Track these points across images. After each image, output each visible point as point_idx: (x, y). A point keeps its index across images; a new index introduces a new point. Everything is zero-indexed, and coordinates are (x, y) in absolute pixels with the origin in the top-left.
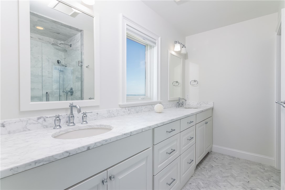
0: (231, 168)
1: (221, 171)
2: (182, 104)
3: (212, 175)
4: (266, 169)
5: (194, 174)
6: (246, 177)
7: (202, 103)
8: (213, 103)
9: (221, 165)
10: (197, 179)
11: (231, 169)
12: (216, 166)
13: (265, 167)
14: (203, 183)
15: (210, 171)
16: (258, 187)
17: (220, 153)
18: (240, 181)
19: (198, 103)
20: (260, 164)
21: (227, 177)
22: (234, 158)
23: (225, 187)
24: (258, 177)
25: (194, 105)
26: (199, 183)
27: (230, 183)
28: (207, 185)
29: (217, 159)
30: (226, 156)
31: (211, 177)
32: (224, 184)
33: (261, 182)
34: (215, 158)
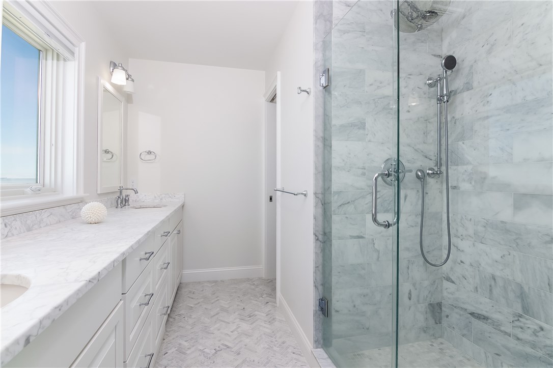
0: (218, 298)
1: (206, 309)
2: (125, 199)
3: (194, 322)
4: (255, 283)
5: (167, 333)
6: (239, 303)
7: (164, 195)
8: (183, 196)
9: (202, 300)
10: (173, 339)
11: (218, 300)
12: (196, 304)
13: (254, 281)
14: (186, 341)
15: (190, 317)
16: (256, 311)
17: (195, 282)
18: (234, 313)
19: (155, 197)
20: (248, 279)
21: (217, 314)
22: (216, 282)
23: (219, 330)
24: (252, 298)
25: (148, 200)
26: (180, 344)
27: (224, 322)
28: (193, 341)
29: (194, 294)
30: (205, 284)
31: (195, 325)
32: (217, 326)
33: (256, 302)
34: (190, 292)
